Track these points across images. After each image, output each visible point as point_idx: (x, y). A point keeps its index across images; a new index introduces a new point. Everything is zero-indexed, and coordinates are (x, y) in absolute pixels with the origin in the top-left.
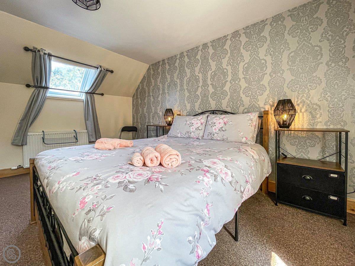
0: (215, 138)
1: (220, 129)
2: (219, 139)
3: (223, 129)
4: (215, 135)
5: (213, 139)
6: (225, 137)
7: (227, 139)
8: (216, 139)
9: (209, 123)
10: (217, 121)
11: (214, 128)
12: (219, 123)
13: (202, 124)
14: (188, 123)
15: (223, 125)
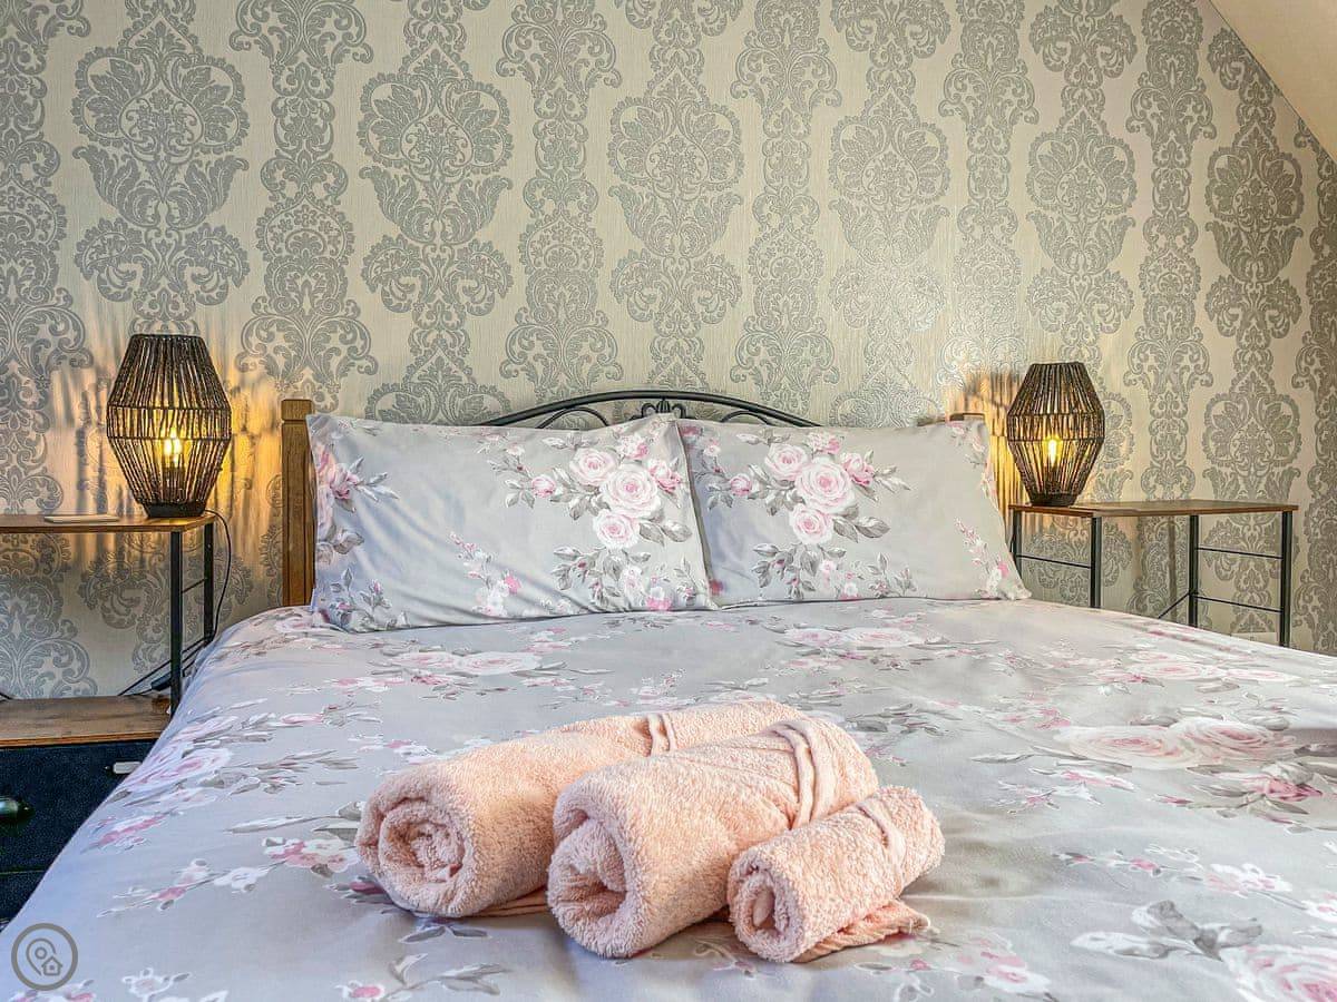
0: (824, 590)
1: (840, 520)
2: (852, 589)
3: (863, 521)
4: (822, 567)
5: (808, 595)
6: (892, 575)
7: (909, 586)
8: (830, 593)
9: (741, 485)
10: (795, 466)
11: (795, 518)
12: (825, 482)
13: (669, 492)
14: (544, 485)
15: (852, 497)
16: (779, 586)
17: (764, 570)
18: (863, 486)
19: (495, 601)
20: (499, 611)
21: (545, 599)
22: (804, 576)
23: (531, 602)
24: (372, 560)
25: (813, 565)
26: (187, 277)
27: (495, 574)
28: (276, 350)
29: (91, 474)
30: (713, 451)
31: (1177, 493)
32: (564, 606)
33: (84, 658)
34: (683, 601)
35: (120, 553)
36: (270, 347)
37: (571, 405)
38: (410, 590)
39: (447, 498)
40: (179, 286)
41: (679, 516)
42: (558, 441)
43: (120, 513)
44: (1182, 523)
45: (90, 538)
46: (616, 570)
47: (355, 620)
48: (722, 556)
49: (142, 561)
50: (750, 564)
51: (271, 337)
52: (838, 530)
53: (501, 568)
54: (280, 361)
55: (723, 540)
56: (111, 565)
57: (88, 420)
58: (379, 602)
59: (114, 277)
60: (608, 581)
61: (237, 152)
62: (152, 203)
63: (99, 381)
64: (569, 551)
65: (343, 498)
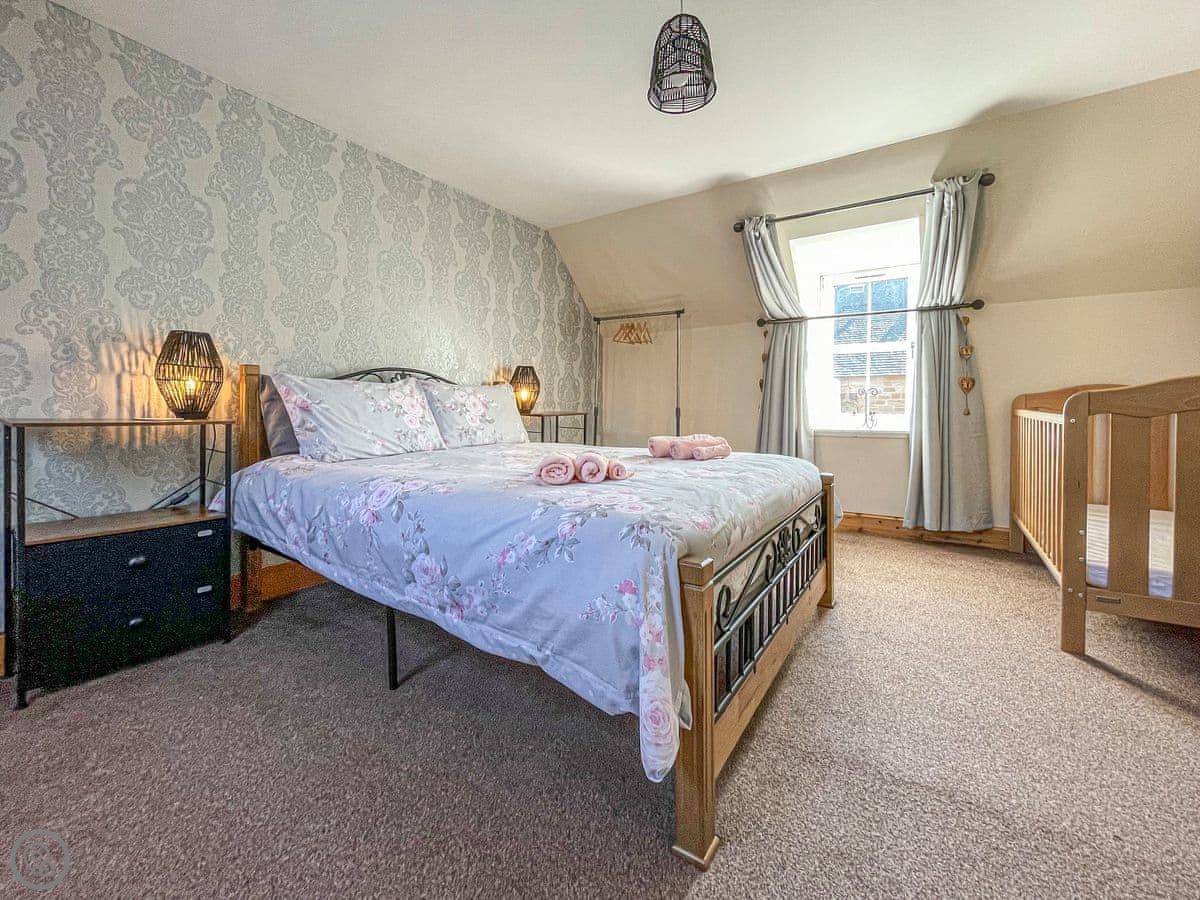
0: (480, 441)
1: (481, 418)
2: (488, 441)
3: (487, 418)
5: (475, 443)
6: (497, 436)
8: (482, 442)
9: (448, 405)
10: (464, 398)
11: (467, 416)
12: (474, 404)
13: (424, 408)
14: (383, 405)
15: (483, 410)
16: (466, 441)
17: (461, 435)
18: (485, 406)
19: (377, 449)
20: (378, 453)
21: (394, 448)
22: (473, 437)
23: (388, 449)
24: (329, 434)
25: (475, 433)
26: (181, 301)
27: (375, 438)
28: (229, 340)
29: (126, 398)
30: (435, 393)
31: (551, 410)
32: (400, 450)
33: (122, 493)
34: (438, 447)
35: (143, 438)
36: (226, 339)
37: (368, 373)
38: (346, 445)
39: (349, 409)
40: (177, 305)
41: (429, 418)
42: (381, 388)
43: (144, 416)
44: (554, 419)
45: (125, 429)
46: (416, 437)
47: (327, 458)
48: (445, 431)
49: (157, 442)
50: (456, 434)
51: (226, 334)
52: (480, 420)
53: (377, 436)
54: (231, 346)
55: (445, 425)
56: (138, 443)
57: (123, 369)
58: (336, 450)
59: (139, 298)
60: (414, 440)
61: (210, 244)
62: (161, 262)
63: (130, 350)
64: (399, 429)
65: (305, 409)
